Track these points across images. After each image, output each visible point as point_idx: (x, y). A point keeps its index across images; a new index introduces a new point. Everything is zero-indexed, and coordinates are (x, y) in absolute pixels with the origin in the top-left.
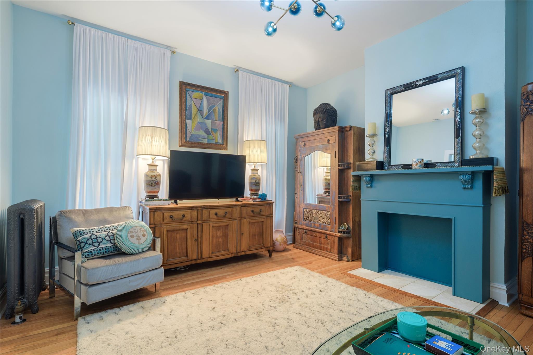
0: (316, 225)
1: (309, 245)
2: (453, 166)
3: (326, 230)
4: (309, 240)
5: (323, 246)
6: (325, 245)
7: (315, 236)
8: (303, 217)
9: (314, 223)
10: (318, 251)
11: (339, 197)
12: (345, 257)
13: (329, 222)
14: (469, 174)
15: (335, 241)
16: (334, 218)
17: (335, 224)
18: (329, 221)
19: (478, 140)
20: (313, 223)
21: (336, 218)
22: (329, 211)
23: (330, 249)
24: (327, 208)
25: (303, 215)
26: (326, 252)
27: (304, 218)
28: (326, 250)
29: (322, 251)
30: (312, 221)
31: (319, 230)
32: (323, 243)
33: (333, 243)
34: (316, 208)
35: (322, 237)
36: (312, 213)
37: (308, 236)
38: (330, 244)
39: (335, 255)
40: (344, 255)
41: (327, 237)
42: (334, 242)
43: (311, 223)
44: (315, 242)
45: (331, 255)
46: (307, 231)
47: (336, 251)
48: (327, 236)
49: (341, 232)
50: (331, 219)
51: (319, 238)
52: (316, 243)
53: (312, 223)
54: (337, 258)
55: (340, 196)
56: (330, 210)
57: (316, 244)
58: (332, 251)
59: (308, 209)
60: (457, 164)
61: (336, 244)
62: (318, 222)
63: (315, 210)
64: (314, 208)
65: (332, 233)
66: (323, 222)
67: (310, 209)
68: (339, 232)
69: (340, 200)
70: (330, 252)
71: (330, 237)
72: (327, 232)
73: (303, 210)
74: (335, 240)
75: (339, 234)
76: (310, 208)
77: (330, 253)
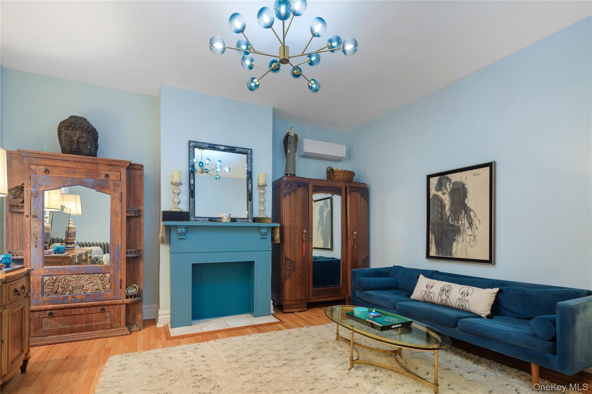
0: (79, 297)
1: (60, 332)
2: (248, 222)
3: (101, 300)
4: (60, 325)
5: (94, 324)
6: (99, 322)
7: (77, 315)
8: (43, 290)
9: (72, 295)
10: (87, 334)
11: (127, 253)
12: (133, 327)
13: (108, 288)
14: (267, 229)
15: (120, 311)
16: (120, 280)
17: (121, 288)
18: (108, 286)
19: (262, 205)
20: (70, 295)
21: (123, 280)
22: (109, 273)
23: (110, 324)
24: (103, 270)
25: (43, 287)
26: (103, 331)
27: (45, 291)
28: (104, 327)
29: (95, 332)
30: (67, 293)
31: (88, 303)
32: (94, 319)
33: (116, 315)
34: (77, 273)
35: (93, 312)
36: (67, 281)
37: (57, 318)
38: (111, 317)
39: (123, 329)
40: (131, 326)
41: (104, 309)
42: (119, 313)
43: (64, 297)
44: (75, 323)
45: (115, 331)
46: (53, 311)
47: (122, 323)
48: (105, 307)
49: (131, 297)
50: (112, 283)
51: (85, 315)
52: (78, 323)
53: (68, 297)
54: (127, 332)
55: (128, 250)
56: (110, 271)
57: (78, 325)
58: (113, 327)
59: (55, 275)
60: (250, 221)
61: (122, 314)
62: (82, 293)
63: (75, 274)
64: (74, 271)
65: (116, 301)
66: (95, 290)
67: (63, 275)
68: (127, 297)
69: (129, 255)
70: (112, 328)
71: (110, 308)
72: (106, 301)
73: (43, 279)
74: (120, 309)
75: (129, 300)
76: (62, 273)
77: (112, 330)
